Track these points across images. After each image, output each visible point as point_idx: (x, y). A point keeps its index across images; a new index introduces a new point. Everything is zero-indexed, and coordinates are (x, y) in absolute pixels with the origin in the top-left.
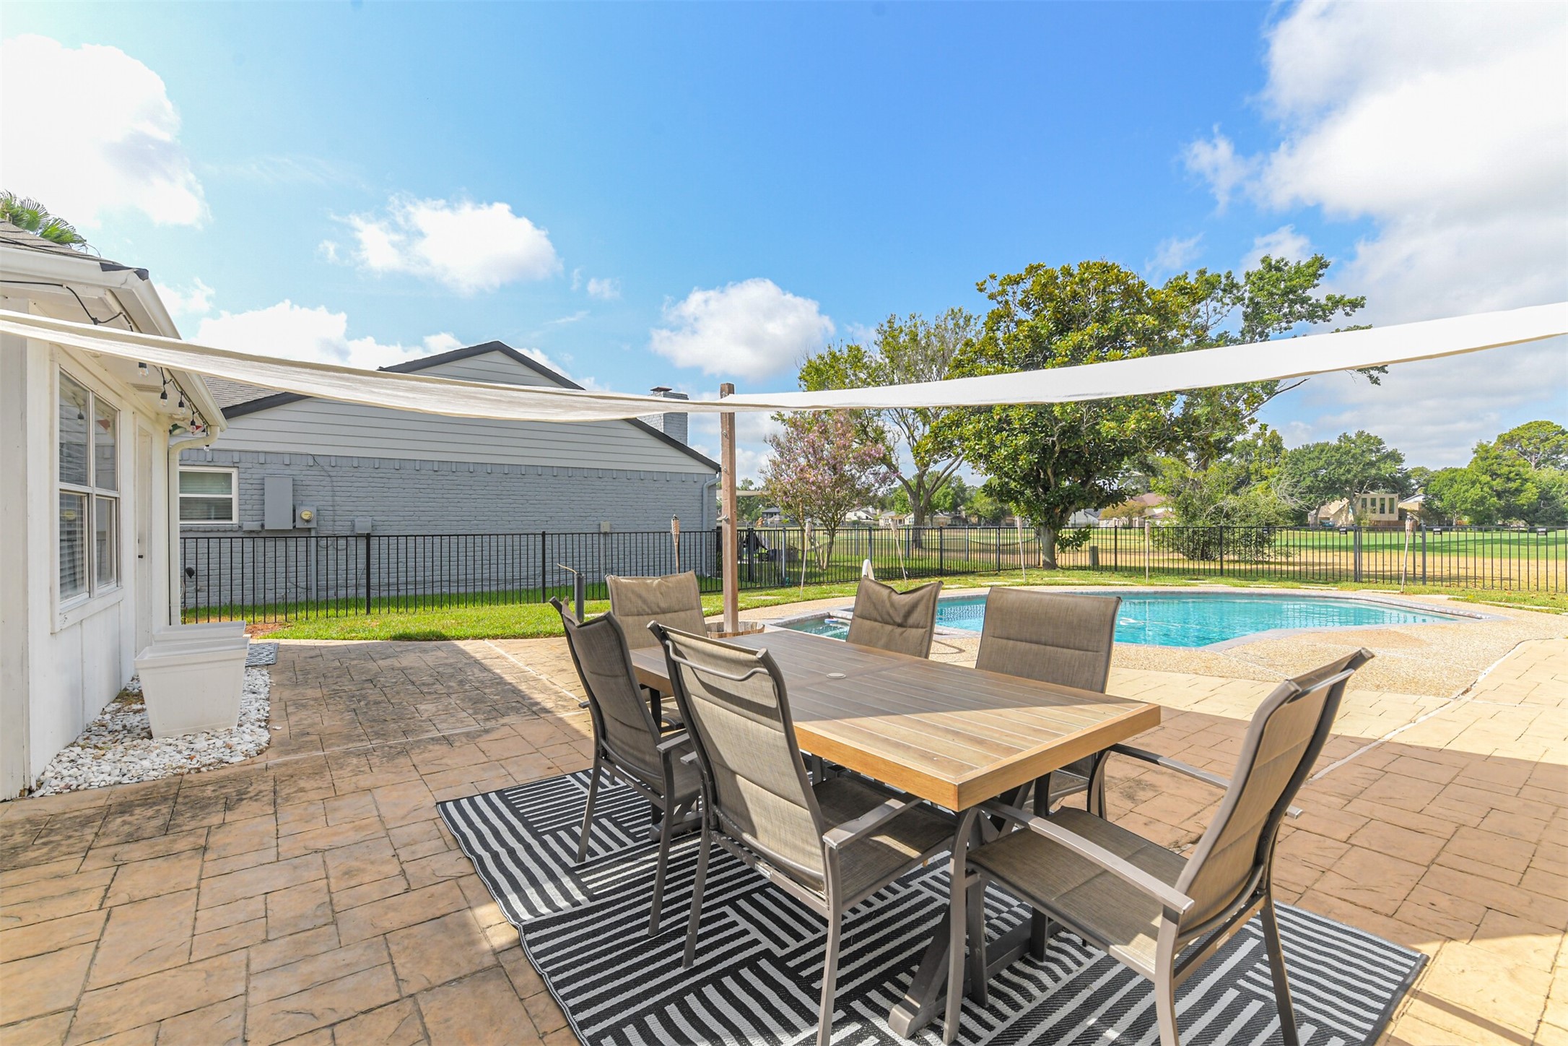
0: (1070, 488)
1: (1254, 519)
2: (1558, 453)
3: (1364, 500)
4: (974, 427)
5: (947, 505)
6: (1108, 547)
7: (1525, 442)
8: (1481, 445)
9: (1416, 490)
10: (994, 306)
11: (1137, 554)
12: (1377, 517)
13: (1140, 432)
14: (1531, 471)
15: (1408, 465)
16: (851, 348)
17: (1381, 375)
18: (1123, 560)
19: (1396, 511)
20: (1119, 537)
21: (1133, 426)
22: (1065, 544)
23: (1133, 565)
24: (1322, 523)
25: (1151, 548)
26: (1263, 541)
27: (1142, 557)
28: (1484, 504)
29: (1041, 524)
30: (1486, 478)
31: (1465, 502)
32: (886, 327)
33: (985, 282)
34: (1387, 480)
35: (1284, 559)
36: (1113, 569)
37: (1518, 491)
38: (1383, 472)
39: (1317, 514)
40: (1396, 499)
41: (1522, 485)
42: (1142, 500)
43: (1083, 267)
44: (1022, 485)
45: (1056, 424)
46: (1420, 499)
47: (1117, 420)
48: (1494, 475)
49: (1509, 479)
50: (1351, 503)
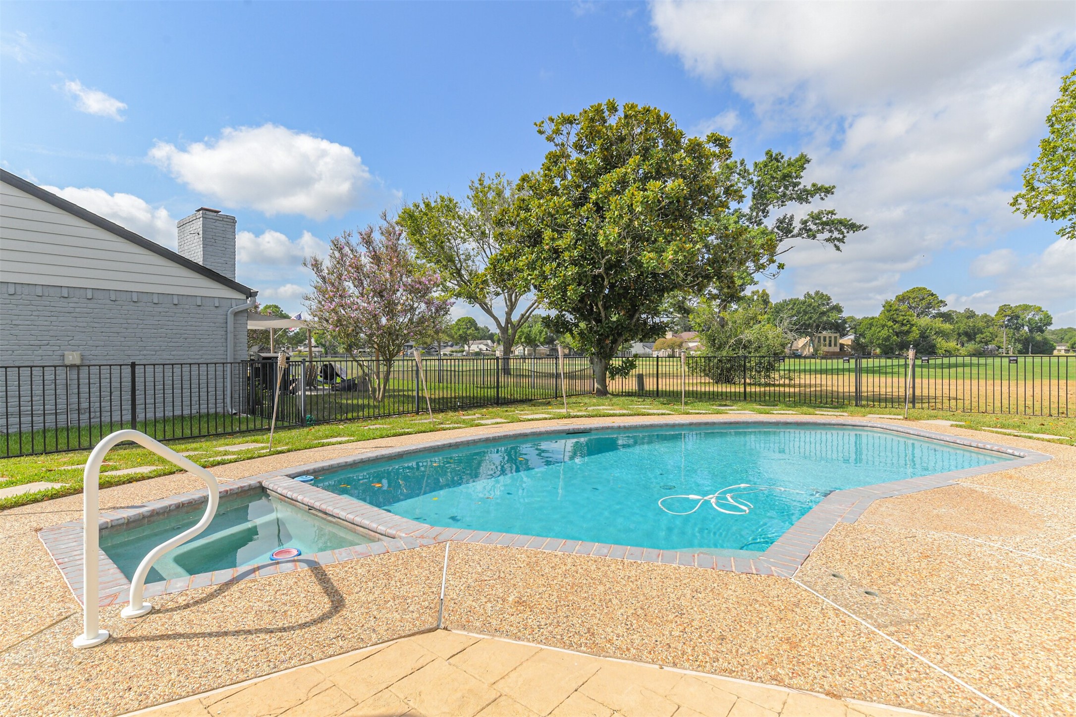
0: (618, 320)
1: (764, 350)
2: (929, 308)
3: (819, 337)
4: (527, 258)
5: (542, 340)
6: (651, 372)
7: (911, 301)
8: (887, 302)
9: (848, 331)
10: (552, 148)
11: (675, 378)
12: (827, 349)
13: (675, 262)
14: (915, 320)
15: (844, 315)
16: (443, 198)
17: (840, 245)
18: (665, 385)
19: (838, 345)
20: (660, 363)
21: (671, 257)
22: (615, 372)
23: (671, 389)
24: (794, 353)
25: (687, 374)
26: (770, 368)
27: (679, 381)
28: (889, 340)
29: (594, 354)
30: (890, 323)
31: (878, 339)
32: (477, 185)
33: (543, 123)
34: (833, 324)
35: (787, 381)
36: (655, 395)
37: (908, 332)
38: (830, 319)
39: (791, 347)
40: (838, 337)
41: (910, 328)
42: (681, 337)
43: (628, 107)
44: (576, 318)
45: (603, 257)
46: (852, 337)
47: (657, 252)
48: (895, 321)
49: (903, 324)
50: (811, 340)
